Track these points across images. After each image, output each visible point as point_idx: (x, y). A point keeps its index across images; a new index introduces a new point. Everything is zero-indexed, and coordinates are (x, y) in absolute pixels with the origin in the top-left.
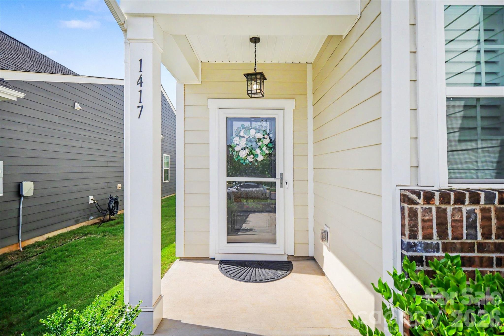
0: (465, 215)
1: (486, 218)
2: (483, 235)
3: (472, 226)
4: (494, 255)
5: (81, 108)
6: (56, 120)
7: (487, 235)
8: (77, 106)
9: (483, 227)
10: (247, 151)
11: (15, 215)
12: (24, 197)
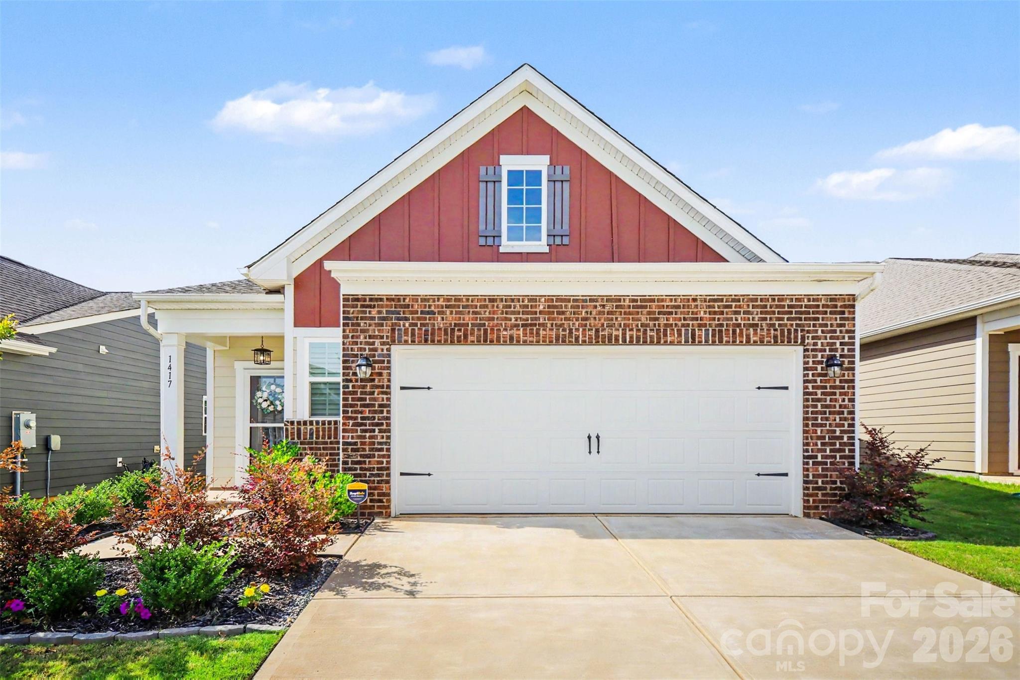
0: (309, 430)
1: (318, 431)
2: (316, 438)
3: (311, 434)
4: (322, 446)
5: (107, 351)
6: (80, 367)
7: (317, 438)
8: (103, 350)
9: (316, 435)
10: (268, 403)
11: (43, 469)
12: (52, 450)
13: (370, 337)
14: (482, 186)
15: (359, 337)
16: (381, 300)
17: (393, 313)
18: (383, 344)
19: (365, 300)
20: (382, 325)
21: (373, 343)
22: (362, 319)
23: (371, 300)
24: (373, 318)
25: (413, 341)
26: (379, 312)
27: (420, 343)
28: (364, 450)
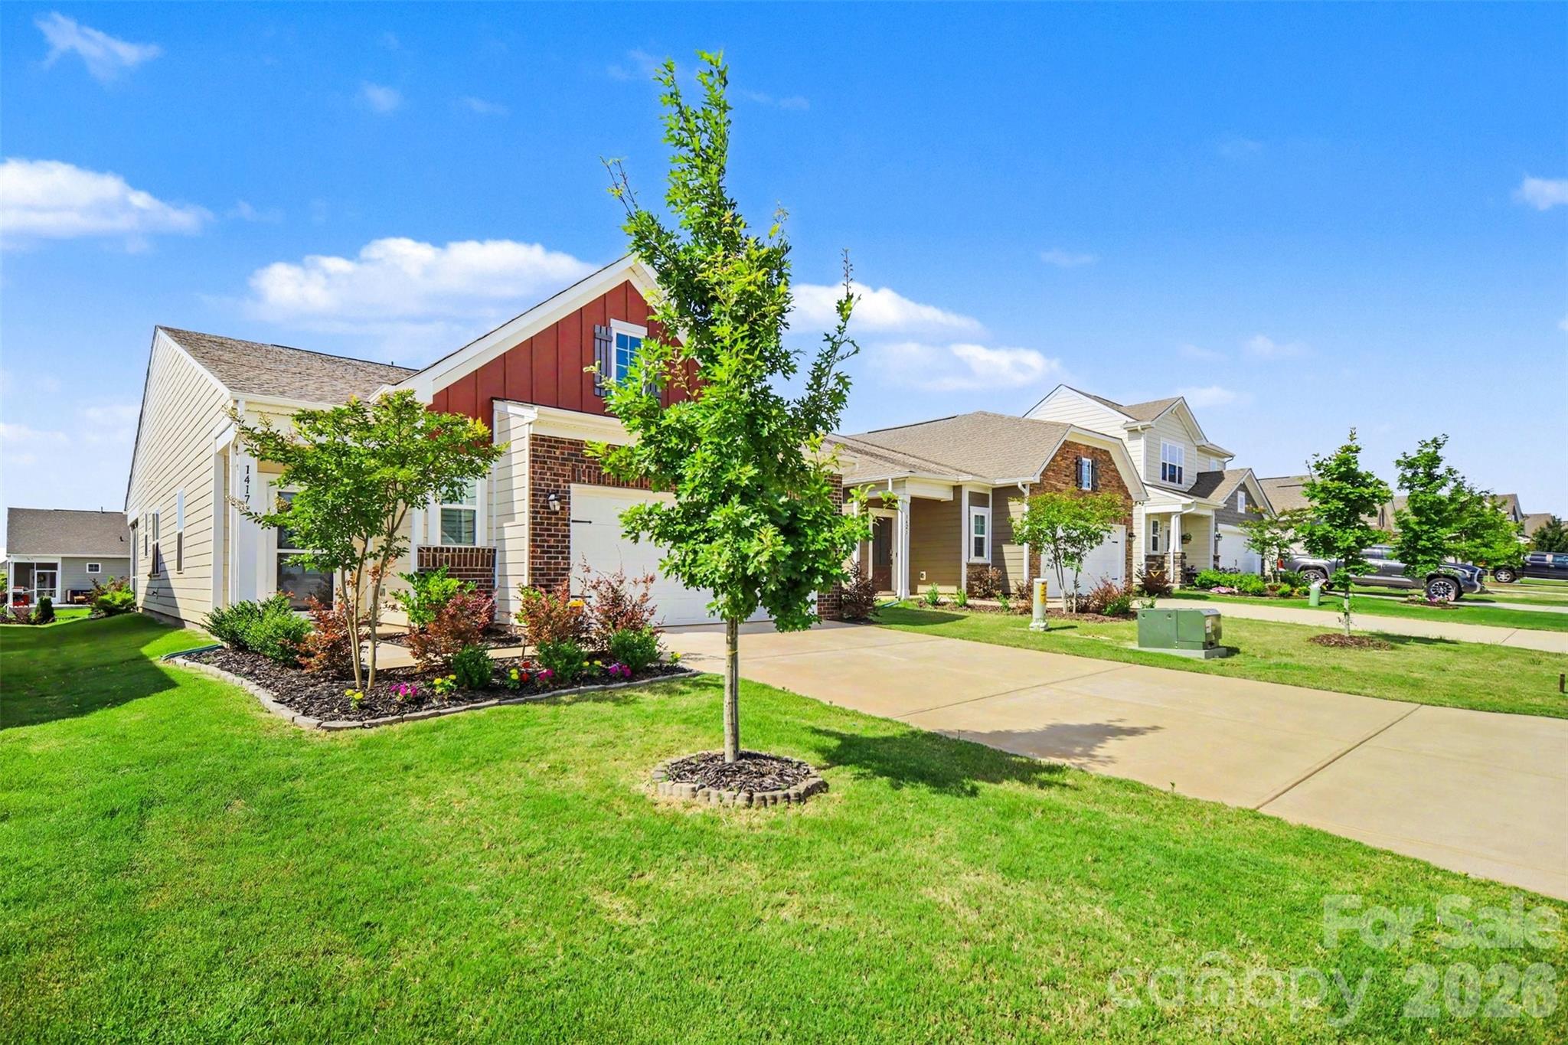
13: (555, 475)
14: (597, 342)
15: (545, 474)
16: (564, 443)
17: (573, 455)
18: (564, 481)
19: (550, 441)
20: (564, 465)
21: (558, 481)
22: (548, 457)
23: (556, 442)
24: (557, 458)
25: (589, 482)
26: (563, 454)
27: (594, 484)
28: (550, 575)
